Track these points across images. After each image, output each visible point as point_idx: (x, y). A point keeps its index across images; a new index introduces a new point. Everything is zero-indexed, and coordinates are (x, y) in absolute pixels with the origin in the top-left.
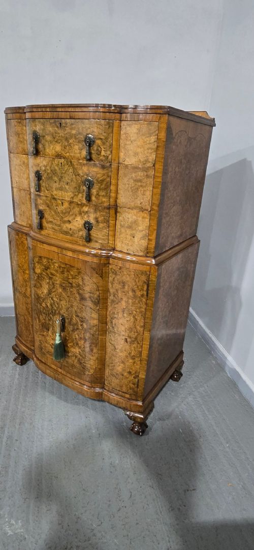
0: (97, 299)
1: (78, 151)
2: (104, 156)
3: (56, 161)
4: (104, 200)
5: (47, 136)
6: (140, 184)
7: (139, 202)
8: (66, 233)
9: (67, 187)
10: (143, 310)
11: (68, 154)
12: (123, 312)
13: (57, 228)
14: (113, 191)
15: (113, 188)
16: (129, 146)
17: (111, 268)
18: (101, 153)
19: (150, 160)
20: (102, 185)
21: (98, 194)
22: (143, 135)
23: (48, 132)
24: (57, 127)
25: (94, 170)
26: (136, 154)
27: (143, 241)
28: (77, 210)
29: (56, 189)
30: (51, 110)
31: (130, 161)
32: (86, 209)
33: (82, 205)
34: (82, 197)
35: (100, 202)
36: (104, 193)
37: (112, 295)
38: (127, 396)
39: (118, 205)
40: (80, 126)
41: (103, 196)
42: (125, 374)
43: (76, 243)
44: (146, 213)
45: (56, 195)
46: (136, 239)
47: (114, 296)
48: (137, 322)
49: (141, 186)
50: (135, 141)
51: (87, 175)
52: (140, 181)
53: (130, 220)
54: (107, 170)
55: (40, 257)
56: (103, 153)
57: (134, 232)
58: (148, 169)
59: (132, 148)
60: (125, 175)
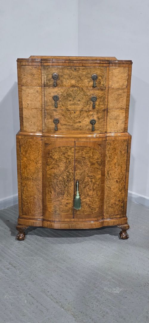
0: (101, 162)
1: (87, 83)
2: (102, 84)
3: (71, 89)
4: (102, 106)
5: (64, 76)
6: (120, 96)
7: (120, 105)
8: (77, 129)
9: (79, 102)
10: (125, 161)
11: (80, 85)
12: (115, 165)
13: (70, 127)
14: (106, 102)
15: (106, 100)
16: (114, 79)
17: (108, 143)
18: (101, 83)
19: (125, 85)
20: (101, 99)
21: (99, 104)
22: (122, 73)
23: (66, 73)
24: (73, 71)
25: (97, 92)
26: (118, 82)
27: (122, 125)
28: (85, 114)
29: (70, 105)
30: (69, 62)
31: (116, 86)
32: (91, 113)
33: (89, 111)
34: (89, 107)
35: (100, 108)
36: (102, 103)
37: (108, 158)
38: (119, 216)
39: (108, 108)
40: (88, 70)
41: (102, 105)
42: (117, 203)
43: (84, 133)
44: (123, 110)
45: (70, 108)
46: (119, 125)
47: (110, 158)
48: (123, 169)
49: (121, 97)
50: (117, 76)
51: (93, 95)
52: (121, 95)
53: (115, 115)
54: (104, 91)
55: (59, 147)
56: (102, 83)
57: (118, 121)
58: (124, 89)
59: (116, 80)
60: (112, 93)
